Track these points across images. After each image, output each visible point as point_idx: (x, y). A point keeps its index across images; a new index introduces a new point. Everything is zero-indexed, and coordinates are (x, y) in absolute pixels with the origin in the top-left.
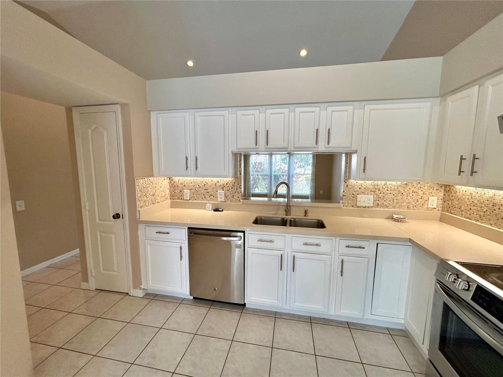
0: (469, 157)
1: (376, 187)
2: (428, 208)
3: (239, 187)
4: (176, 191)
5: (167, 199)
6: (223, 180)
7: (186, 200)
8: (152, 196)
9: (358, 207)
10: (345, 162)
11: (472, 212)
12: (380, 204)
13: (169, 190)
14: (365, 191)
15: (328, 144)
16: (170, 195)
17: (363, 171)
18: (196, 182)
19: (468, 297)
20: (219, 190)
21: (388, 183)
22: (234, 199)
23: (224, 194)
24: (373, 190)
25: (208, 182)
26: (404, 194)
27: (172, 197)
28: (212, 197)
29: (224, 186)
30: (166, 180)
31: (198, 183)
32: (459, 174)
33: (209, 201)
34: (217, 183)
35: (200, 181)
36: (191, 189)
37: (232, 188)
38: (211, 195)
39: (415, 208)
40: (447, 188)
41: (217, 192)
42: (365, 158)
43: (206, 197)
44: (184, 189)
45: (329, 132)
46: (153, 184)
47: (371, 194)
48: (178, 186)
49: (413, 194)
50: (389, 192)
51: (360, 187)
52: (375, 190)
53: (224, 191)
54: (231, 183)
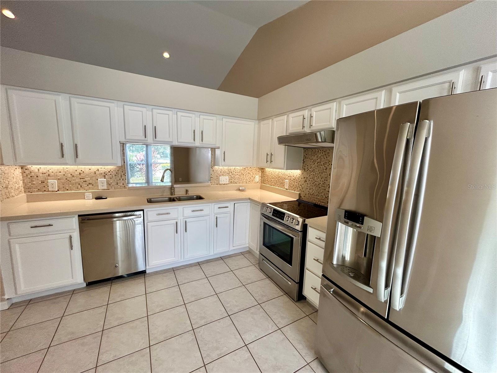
0: (269, 154)
1: (230, 171)
2: (255, 182)
3: (124, 174)
4: (34, 183)
5: (21, 192)
6: (104, 168)
7: (53, 192)
8: (6, 189)
9: (220, 184)
10: (211, 154)
11: (272, 181)
12: (232, 181)
13: (22, 182)
14: (223, 173)
15: (202, 141)
16: (24, 187)
17: (223, 160)
18: (67, 171)
19: (270, 215)
20: (100, 178)
21: (236, 168)
22: (119, 186)
23: (107, 182)
24: (228, 173)
25: (85, 171)
26: (244, 174)
27: (28, 189)
28: (90, 186)
29: (106, 174)
30: (17, 169)
31: (69, 172)
32: (267, 163)
33: (86, 190)
34: (97, 171)
35: (73, 170)
36: (59, 179)
37: (115, 176)
38: (89, 184)
39: (249, 183)
40: (262, 170)
41: (97, 180)
42: (224, 152)
43: (82, 186)
44: (48, 179)
45: (202, 133)
46: (5, 174)
47: (227, 176)
48: (37, 177)
49: (248, 174)
50: (237, 174)
51: (221, 171)
52: (229, 173)
53: (106, 179)
54: (114, 171)
